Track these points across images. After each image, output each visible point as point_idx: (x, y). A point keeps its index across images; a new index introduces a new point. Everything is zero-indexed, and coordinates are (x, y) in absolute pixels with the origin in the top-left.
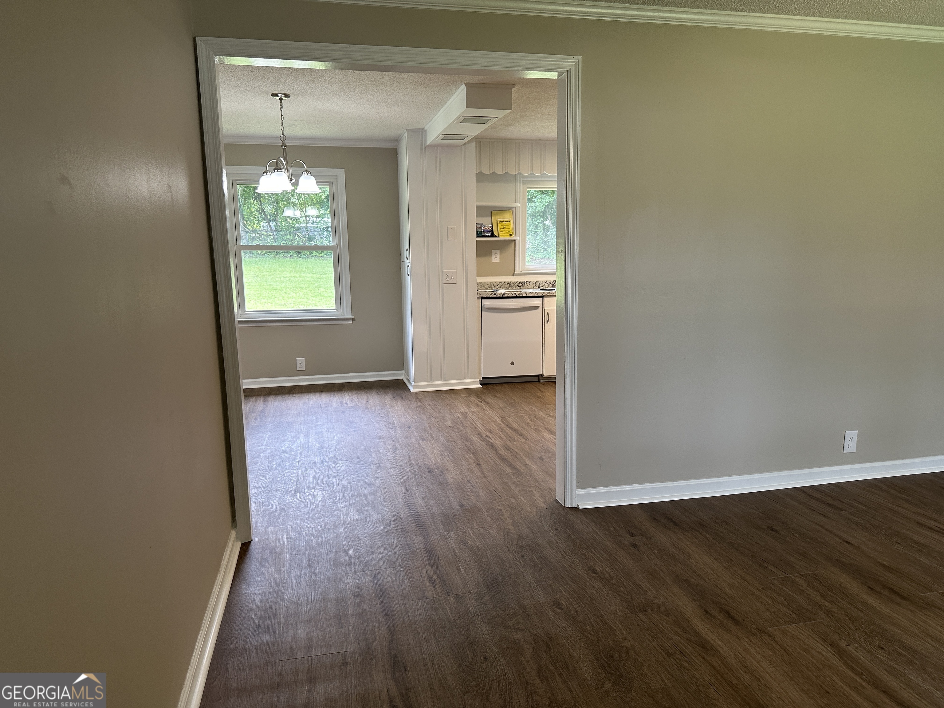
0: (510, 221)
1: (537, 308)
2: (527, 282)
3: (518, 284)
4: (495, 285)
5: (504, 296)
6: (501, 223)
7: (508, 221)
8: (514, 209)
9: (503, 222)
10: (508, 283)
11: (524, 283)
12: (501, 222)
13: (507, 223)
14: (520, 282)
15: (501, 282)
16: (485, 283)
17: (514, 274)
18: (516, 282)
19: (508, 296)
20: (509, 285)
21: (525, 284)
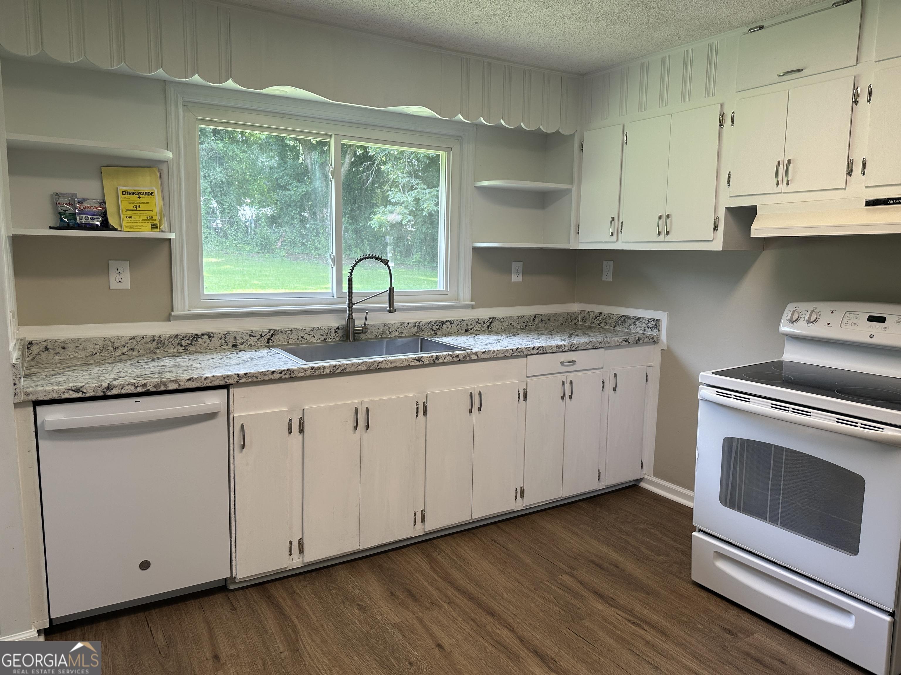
0: (152, 194)
1: (212, 416)
2: (203, 335)
3: (181, 340)
4: (117, 344)
5: (109, 393)
6: (127, 196)
7: (147, 194)
8: (164, 167)
9: (133, 193)
10: (154, 340)
11: (195, 337)
12: (129, 193)
13: (144, 199)
14: (186, 337)
15: (134, 338)
16: (87, 340)
17: (171, 318)
18: (176, 337)
19: (123, 392)
20: (155, 343)
21: (199, 340)
